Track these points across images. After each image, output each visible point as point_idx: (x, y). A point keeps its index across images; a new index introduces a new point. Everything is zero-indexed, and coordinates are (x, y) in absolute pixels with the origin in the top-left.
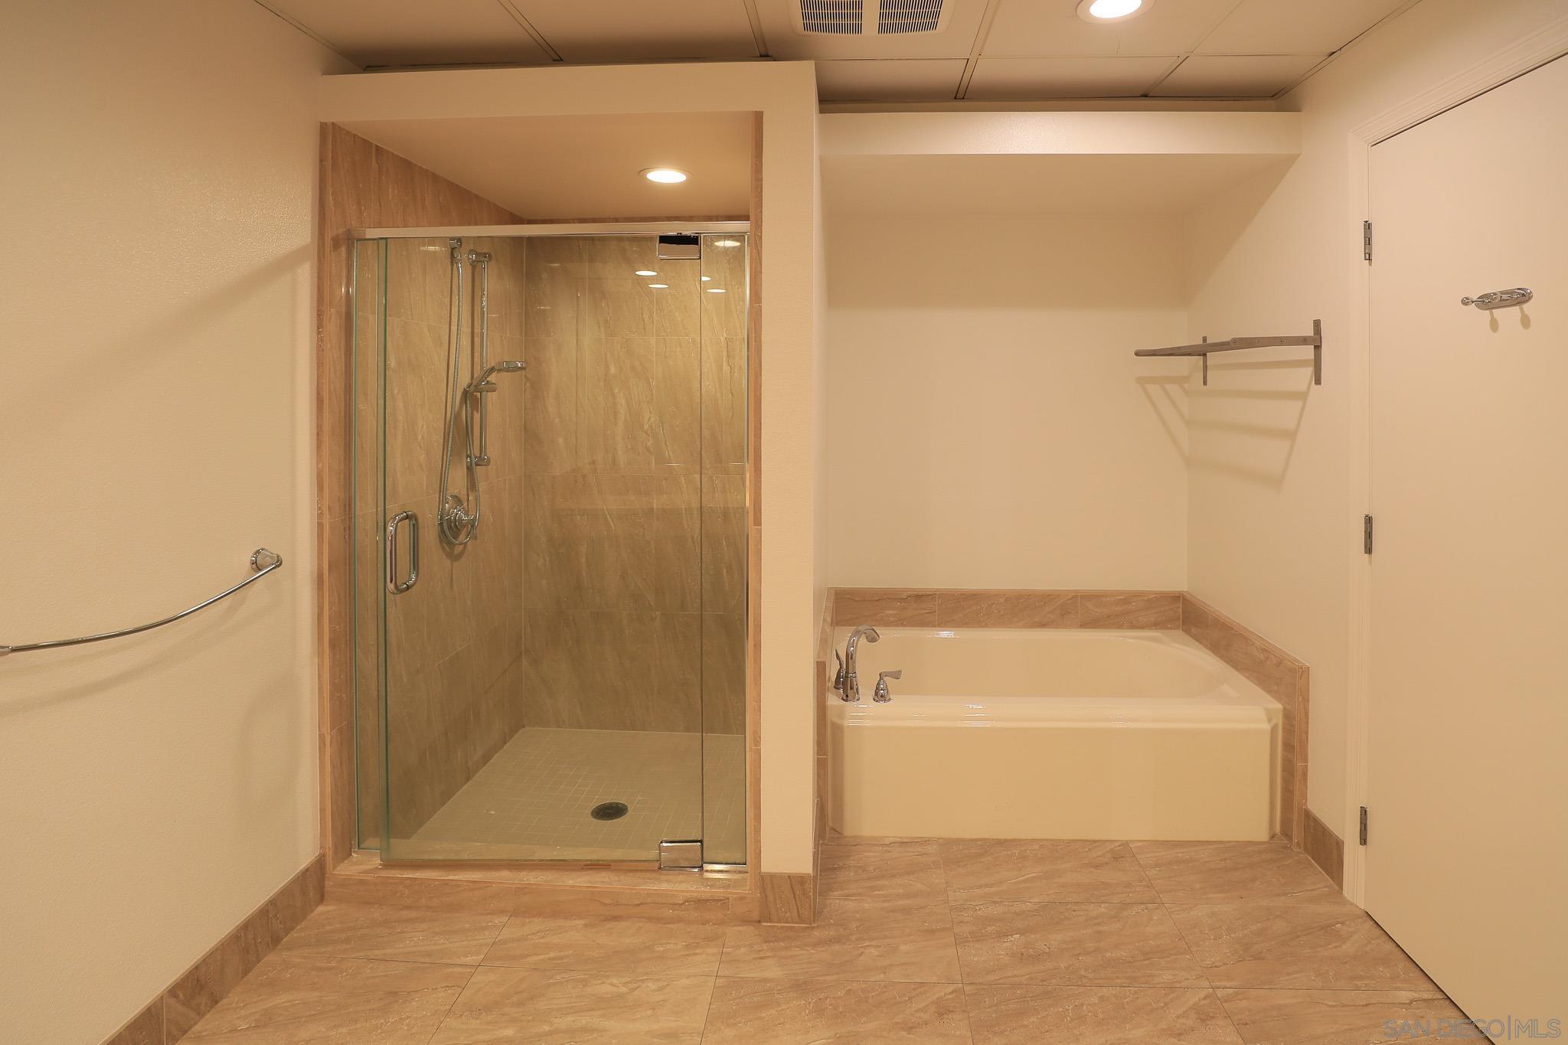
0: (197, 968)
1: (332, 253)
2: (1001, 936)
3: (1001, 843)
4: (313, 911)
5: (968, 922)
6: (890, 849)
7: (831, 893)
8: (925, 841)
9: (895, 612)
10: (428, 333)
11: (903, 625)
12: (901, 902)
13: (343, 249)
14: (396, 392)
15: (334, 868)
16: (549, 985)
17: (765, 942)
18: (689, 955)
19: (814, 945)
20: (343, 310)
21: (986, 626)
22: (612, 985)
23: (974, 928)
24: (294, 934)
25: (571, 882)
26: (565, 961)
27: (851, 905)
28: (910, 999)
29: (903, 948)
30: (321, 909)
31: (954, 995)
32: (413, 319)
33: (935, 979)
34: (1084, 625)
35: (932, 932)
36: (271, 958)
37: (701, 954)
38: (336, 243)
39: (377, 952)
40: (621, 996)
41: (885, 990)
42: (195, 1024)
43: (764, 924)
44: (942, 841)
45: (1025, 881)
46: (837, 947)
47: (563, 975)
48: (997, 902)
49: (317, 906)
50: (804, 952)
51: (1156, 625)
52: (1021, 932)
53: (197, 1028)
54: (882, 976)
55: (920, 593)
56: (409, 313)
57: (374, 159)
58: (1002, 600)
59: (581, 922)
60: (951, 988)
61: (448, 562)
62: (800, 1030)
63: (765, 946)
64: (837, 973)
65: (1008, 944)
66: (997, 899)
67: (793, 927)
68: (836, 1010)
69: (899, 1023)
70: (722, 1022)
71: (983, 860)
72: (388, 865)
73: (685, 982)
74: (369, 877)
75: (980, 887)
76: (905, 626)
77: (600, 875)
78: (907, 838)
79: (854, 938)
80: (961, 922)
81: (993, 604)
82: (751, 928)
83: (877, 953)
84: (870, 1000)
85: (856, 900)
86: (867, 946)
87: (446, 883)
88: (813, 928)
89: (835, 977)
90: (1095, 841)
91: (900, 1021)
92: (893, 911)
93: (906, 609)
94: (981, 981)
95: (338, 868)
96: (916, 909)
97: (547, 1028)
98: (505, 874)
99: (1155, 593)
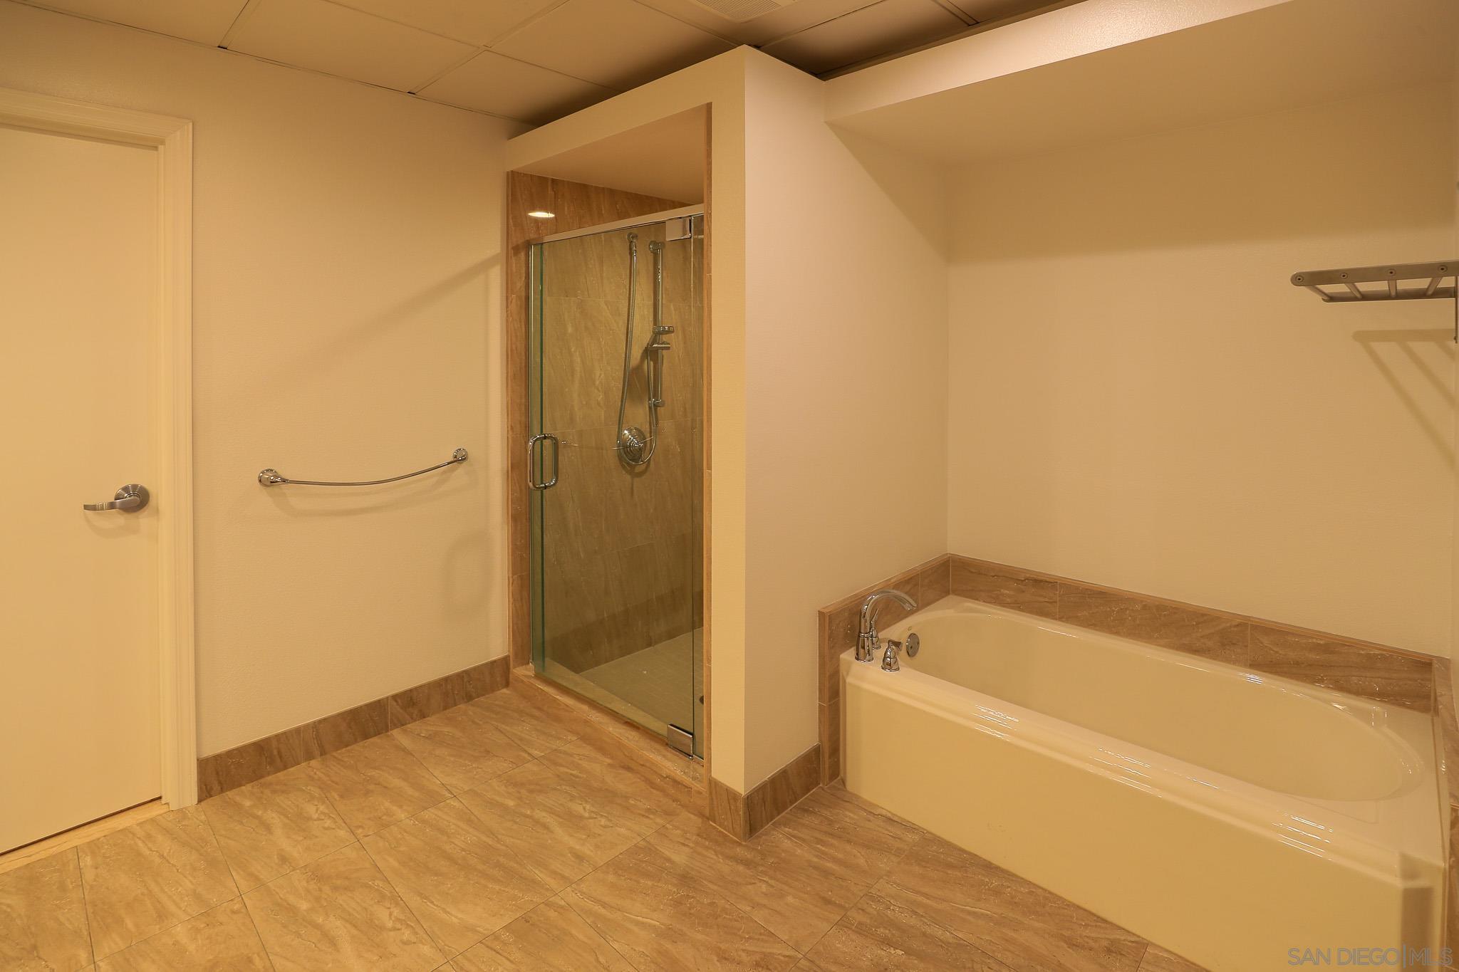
0: (411, 690)
1: (513, 258)
2: (887, 942)
3: (989, 867)
4: (499, 690)
5: (869, 914)
6: (872, 818)
7: (783, 827)
8: (912, 828)
9: (1012, 593)
10: (606, 307)
11: (1019, 609)
12: (829, 865)
13: (522, 255)
14: (573, 350)
15: (515, 667)
16: (555, 789)
17: (698, 835)
18: (643, 816)
19: (728, 857)
20: (523, 294)
21: (1117, 633)
22: (584, 809)
23: (868, 921)
24: (482, 699)
25: (611, 729)
26: (577, 780)
27: (787, 844)
28: (750, 938)
29: (790, 899)
30: (505, 691)
31: (787, 959)
32: (589, 297)
33: (785, 938)
34: (1256, 666)
35: (827, 902)
36: (462, 706)
37: (651, 819)
38: (516, 250)
39: (503, 726)
40: (581, 817)
41: (739, 920)
42: (409, 723)
43: (711, 823)
44: (930, 835)
45: (969, 913)
46: (741, 868)
47: (567, 788)
48: (916, 913)
49: (503, 688)
50: (715, 857)
51: (1381, 696)
52: (908, 952)
53: (409, 726)
54: (749, 908)
55: (1040, 578)
56: (586, 293)
57: (550, 188)
58: (1138, 607)
59: (609, 761)
60: (791, 953)
61: (628, 477)
62: (651, 906)
63: (694, 838)
64: (719, 886)
65: (883, 953)
66: (920, 911)
67: (726, 836)
68: (690, 909)
69: (721, 949)
70: (614, 869)
71: (949, 872)
72: (538, 676)
73: (623, 831)
74: (525, 680)
75: (917, 892)
76: (1023, 611)
77: (631, 732)
78: (899, 817)
79: (761, 869)
80: (863, 910)
81: (1127, 609)
82: (700, 820)
83: (764, 890)
84: (719, 920)
85: (796, 843)
86: (764, 881)
87: (555, 700)
88: (740, 844)
89: (715, 888)
90: (1105, 921)
91: (723, 948)
92: (816, 868)
93: (1023, 592)
94: (822, 965)
95: (517, 669)
96: (836, 877)
97: (529, 812)
98: (585, 707)
99: (1381, 647)
